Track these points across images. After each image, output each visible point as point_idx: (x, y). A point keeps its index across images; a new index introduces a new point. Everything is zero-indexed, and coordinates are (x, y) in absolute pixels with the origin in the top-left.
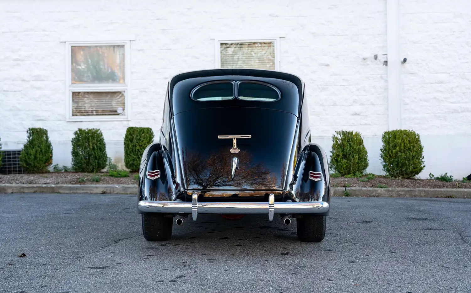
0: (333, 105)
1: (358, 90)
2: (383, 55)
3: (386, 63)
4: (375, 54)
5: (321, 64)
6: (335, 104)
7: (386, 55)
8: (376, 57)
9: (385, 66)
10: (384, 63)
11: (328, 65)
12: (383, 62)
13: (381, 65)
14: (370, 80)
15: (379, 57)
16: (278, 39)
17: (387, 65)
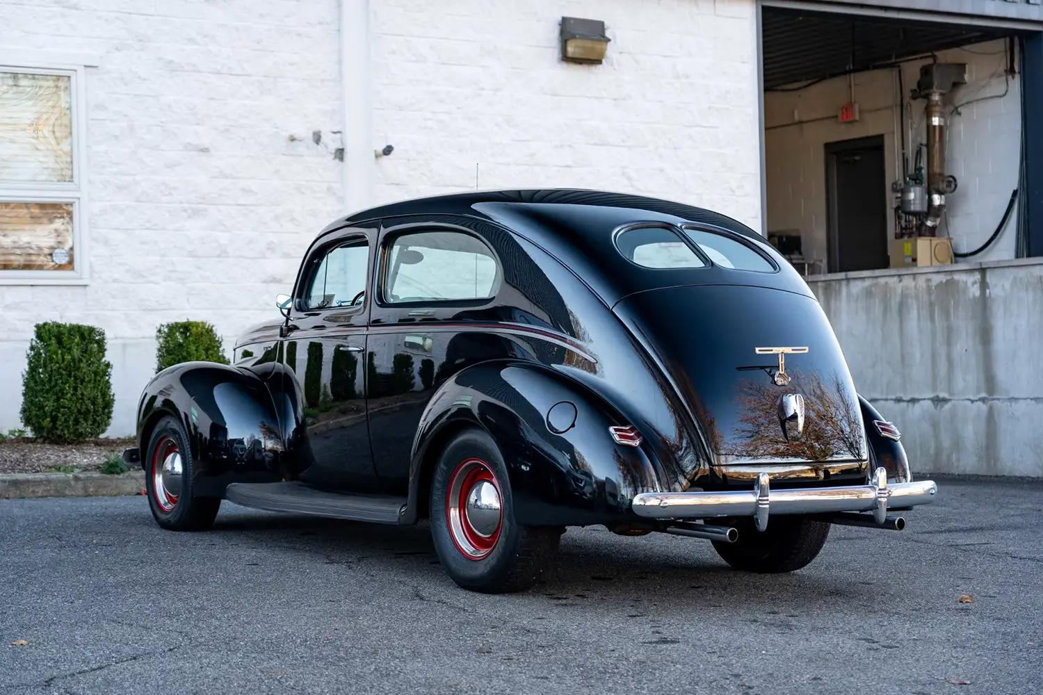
0: (219, 256)
1: (277, 218)
2: (334, 133)
3: (340, 154)
4: (316, 129)
5: (188, 147)
6: (223, 254)
7: (338, 135)
8: (317, 138)
9: (337, 160)
10: (335, 153)
11: (205, 150)
12: (334, 151)
13: (330, 160)
14: (304, 193)
15: (324, 139)
16: (81, 70)
17: (342, 159)
